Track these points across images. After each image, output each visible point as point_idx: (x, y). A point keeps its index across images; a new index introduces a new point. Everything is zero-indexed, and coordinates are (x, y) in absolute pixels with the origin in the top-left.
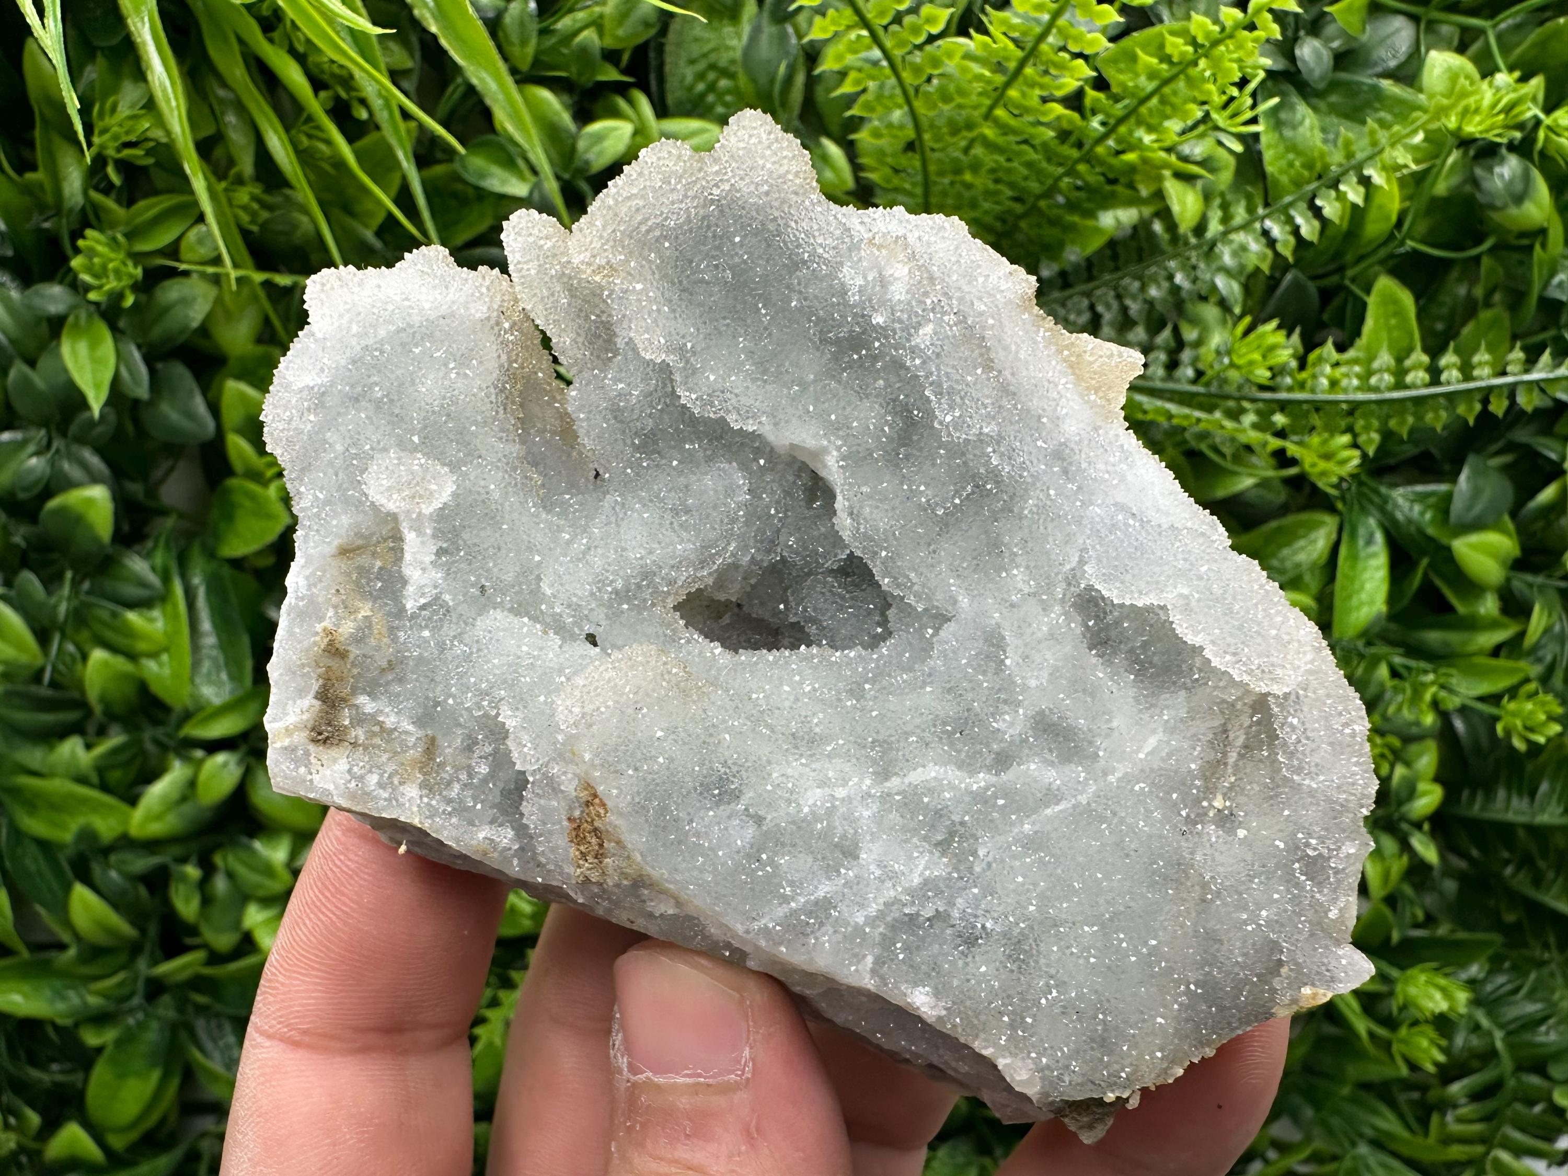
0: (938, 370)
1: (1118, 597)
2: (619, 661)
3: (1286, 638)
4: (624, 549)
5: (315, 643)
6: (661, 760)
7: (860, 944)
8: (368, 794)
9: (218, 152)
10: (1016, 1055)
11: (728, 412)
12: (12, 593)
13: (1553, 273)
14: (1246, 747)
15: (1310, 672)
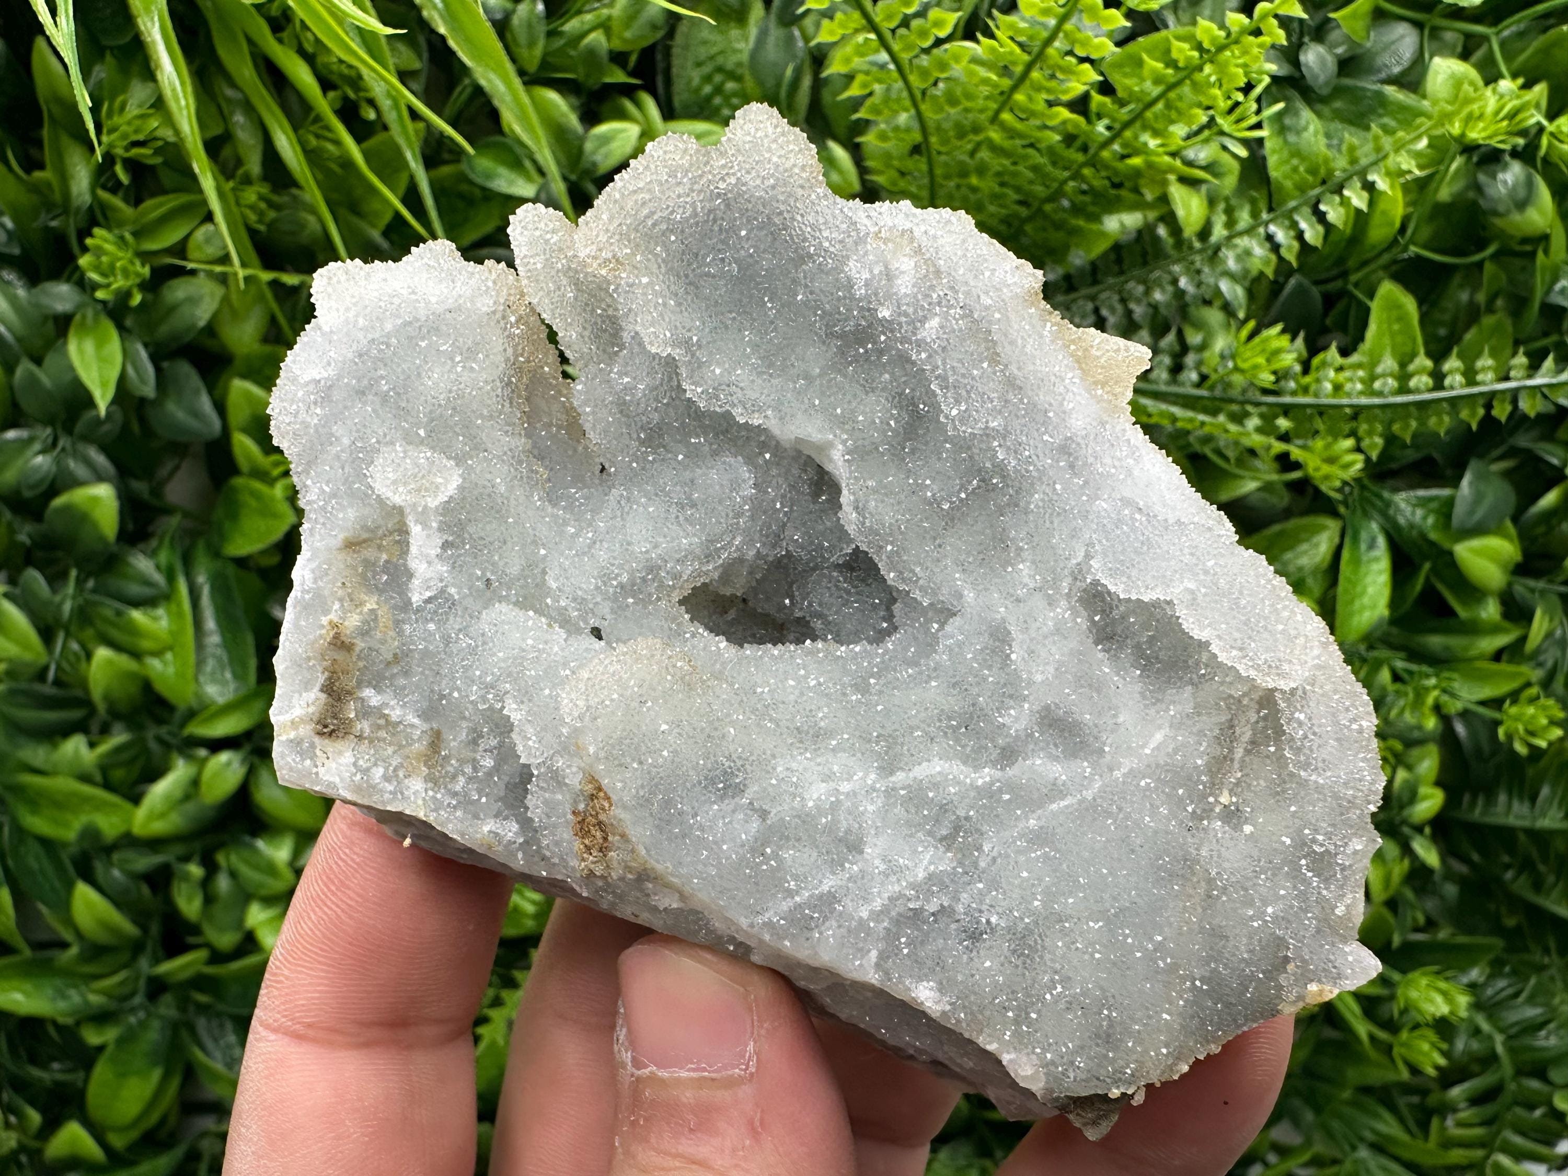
0: (944, 364)
1: (1124, 591)
2: (625, 654)
3: (1293, 632)
4: (629, 544)
5: (321, 636)
6: (665, 753)
7: (865, 940)
8: (374, 787)
9: (226, 152)
10: (1020, 1051)
11: (734, 405)
12: (17, 591)
13: (1555, 280)
14: (1253, 742)
15: (1318, 667)
